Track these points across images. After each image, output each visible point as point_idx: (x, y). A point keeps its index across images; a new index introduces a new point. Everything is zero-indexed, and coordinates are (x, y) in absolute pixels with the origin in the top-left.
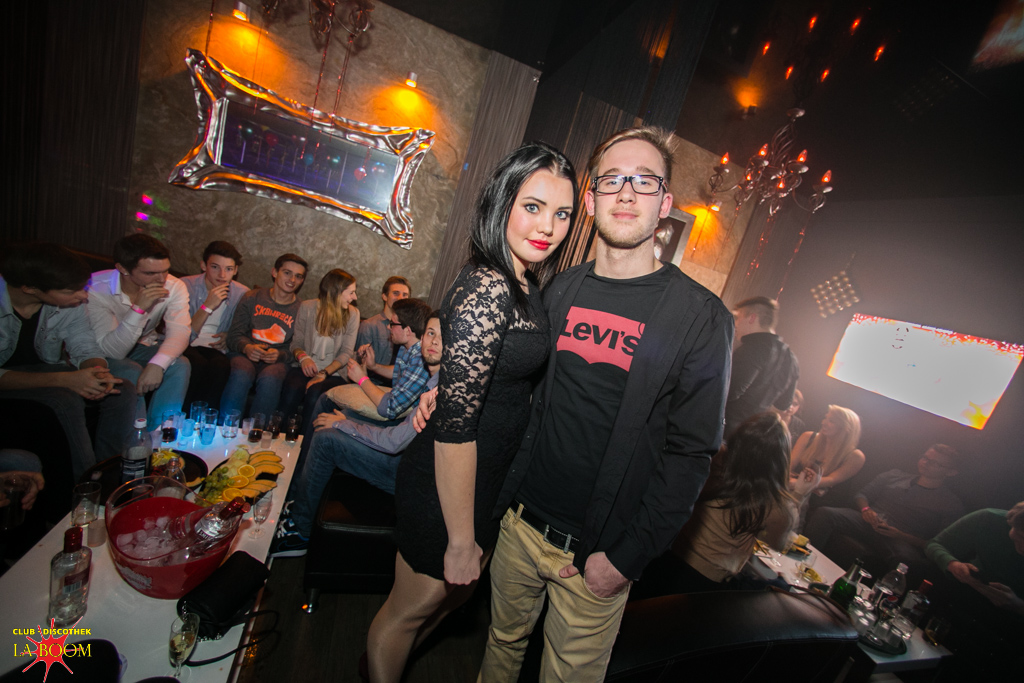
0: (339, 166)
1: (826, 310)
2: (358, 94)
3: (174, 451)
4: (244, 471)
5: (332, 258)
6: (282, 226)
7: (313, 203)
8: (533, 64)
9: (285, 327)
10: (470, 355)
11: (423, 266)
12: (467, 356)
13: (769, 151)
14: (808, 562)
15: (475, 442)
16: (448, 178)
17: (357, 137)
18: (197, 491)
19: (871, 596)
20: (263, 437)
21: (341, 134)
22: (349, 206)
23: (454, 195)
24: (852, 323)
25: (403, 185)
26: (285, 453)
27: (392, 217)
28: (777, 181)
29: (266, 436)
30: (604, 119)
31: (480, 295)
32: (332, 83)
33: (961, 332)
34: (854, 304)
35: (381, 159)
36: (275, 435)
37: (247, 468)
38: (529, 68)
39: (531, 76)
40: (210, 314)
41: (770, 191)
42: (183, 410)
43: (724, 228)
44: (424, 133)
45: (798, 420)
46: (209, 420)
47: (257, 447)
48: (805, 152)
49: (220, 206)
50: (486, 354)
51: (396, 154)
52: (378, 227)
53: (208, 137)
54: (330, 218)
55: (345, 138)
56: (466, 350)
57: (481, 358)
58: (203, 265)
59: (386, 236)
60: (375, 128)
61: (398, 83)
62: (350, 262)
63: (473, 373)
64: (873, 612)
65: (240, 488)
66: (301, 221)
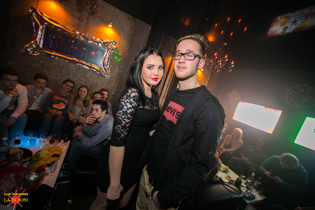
0: (86, 51)
1: (232, 100)
2: (92, 28)
3: (19, 148)
4: (47, 154)
5: (82, 81)
6: (65, 70)
7: (76, 62)
8: (149, 23)
9: (65, 104)
10: (123, 116)
11: (113, 84)
12: (122, 116)
13: (217, 54)
14: (228, 174)
15: (124, 147)
16: (122, 57)
17: (91, 42)
18: (28, 163)
19: (245, 183)
20: (55, 141)
21: (86, 40)
22: (88, 64)
23: (123, 62)
24: (239, 104)
25: (107, 58)
26: (63, 147)
27: (103, 68)
28: (219, 63)
29: (56, 141)
30: (171, 42)
31: (127, 96)
32: (83, 24)
33: (266, 107)
34: (239, 99)
35: (100, 49)
36: (60, 141)
37: (48, 153)
38: (148, 24)
39: (149, 27)
40: (36, 99)
41: (218, 65)
42: (24, 133)
43: (204, 75)
44: (114, 42)
45: (225, 132)
46: (34, 136)
47: (52, 145)
48: (227, 55)
49: (42, 62)
50: (129, 116)
51: (105, 48)
52: (98, 71)
53: (38, 38)
54: (82, 68)
55: (88, 42)
56: (121, 114)
57: (127, 117)
58: (34, 81)
59: (101, 74)
60: (98, 39)
61: (106, 25)
62: (88, 82)
63: (124, 122)
64: (246, 188)
65: (45, 160)
66: (71, 68)
